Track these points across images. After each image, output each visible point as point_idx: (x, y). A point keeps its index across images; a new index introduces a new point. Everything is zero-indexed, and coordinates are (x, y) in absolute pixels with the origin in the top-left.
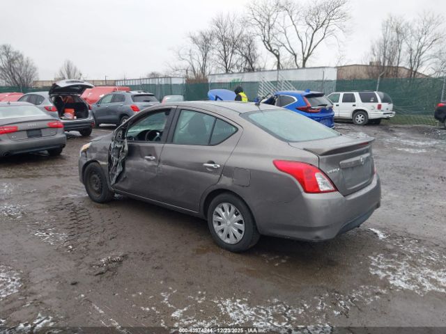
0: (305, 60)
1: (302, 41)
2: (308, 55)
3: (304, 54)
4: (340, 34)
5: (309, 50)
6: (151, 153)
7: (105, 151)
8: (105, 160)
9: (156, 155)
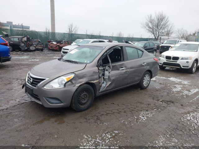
6: (123, 67)
7: (95, 74)
8: (96, 79)
9: (125, 67)
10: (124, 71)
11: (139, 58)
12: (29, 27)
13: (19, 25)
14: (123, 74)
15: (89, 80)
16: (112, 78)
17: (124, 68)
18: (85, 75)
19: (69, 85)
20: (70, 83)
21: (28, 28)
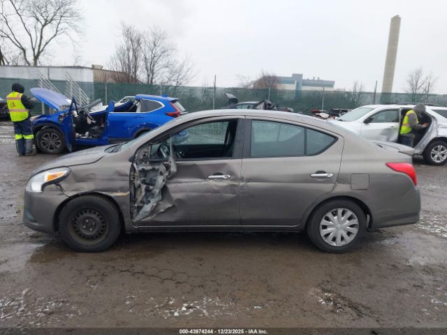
0: (36, 58)
1: (30, 35)
2: (39, 53)
3: (34, 50)
4: (73, 34)
5: (40, 46)
6: (221, 172)
7: (120, 177)
8: (122, 190)
9: (232, 173)
10: (224, 184)
11: (306, 154)
12: (334, 82)
13: (314, 80)
14: (216, 192)
15: (99, 188)
16: (175, 196)
17: (223, 176)
18: (92, 176)
19: (51, 190)
20: (53, 185)
21: (331, 84)
